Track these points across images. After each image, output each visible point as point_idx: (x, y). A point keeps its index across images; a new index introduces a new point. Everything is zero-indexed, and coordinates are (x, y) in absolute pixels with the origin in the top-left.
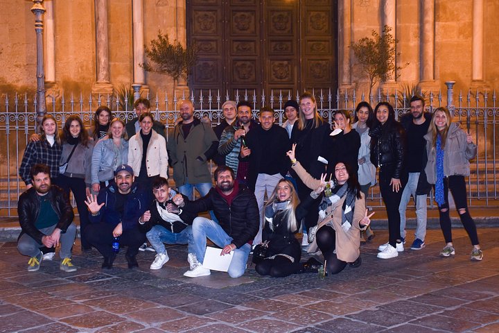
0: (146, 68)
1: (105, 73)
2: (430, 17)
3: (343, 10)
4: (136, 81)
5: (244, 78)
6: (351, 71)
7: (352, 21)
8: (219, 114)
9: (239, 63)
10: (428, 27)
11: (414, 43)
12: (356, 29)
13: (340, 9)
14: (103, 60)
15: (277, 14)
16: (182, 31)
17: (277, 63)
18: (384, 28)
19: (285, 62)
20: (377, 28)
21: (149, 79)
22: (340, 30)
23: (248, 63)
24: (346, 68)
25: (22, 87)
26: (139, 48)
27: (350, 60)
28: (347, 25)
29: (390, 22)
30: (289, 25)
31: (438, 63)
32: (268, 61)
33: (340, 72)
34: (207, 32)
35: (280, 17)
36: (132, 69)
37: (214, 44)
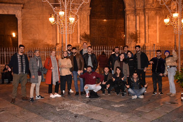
0: (81, 39)
1: (71, 41)
2: (147, 28)
3: (127, 26)
4: (78, 43)
5: (103, 42)
6: (129, 40)
7: (129, 28)
8: (98, 51)
9: (102, 38)
10: (147, 30)
11: (144, 34)
12: (130, 31)
13: (126, 26)
14: (71, 38)
15: (111, 27)
16: (89, 31)
17: (111, 38)
18: (136, 30)
19: (113, 38)
20: (135, 30)
21: (81, 42)
22: (126, 31)
23: (104, 38)
24: (128, 40)
25: (51, 44)
26: (79, 35)
27: (129, 38)
28: (128, 30)
29: (138, 29)
30: (114, 29)
31: (149, 39)
32: (109, 38)
33: (126, 40)
34: (95, 31)
35: (112, 27)
36: (77, 40)
37: (96, 34)
